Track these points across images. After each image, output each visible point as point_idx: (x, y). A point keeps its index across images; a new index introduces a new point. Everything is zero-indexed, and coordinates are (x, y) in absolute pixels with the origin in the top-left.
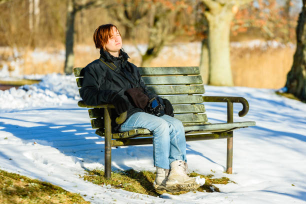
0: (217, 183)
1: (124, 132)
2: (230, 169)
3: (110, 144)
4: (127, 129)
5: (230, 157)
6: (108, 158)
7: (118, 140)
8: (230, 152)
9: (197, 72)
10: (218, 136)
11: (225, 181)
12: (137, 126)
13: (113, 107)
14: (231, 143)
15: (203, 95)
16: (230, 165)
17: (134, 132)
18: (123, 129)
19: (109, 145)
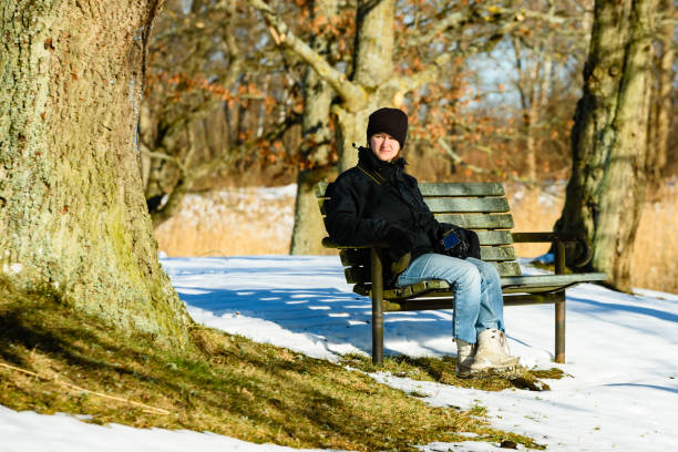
0: (545, 377)
1: (404, 287)
2: (561, 355)
3: (382, 307)
4: (408, 282)
5: (561, 335)
6: (379, 331)
7: (392, 300)
8: (561, 327)
9: (499, 192)
10: (541, 298)
11: (556, 374)
12: (426, 276)
13: (384, 245)
14: (562, 311)
15: (512, 231)
16: (561, 348)
17: (422, 286)
18: (401, 282)
19: (379, 309)
